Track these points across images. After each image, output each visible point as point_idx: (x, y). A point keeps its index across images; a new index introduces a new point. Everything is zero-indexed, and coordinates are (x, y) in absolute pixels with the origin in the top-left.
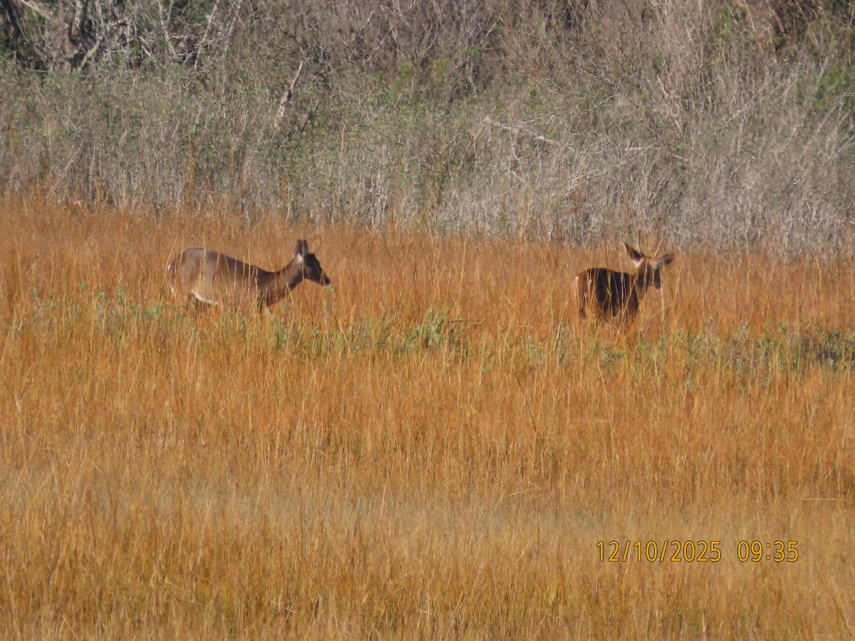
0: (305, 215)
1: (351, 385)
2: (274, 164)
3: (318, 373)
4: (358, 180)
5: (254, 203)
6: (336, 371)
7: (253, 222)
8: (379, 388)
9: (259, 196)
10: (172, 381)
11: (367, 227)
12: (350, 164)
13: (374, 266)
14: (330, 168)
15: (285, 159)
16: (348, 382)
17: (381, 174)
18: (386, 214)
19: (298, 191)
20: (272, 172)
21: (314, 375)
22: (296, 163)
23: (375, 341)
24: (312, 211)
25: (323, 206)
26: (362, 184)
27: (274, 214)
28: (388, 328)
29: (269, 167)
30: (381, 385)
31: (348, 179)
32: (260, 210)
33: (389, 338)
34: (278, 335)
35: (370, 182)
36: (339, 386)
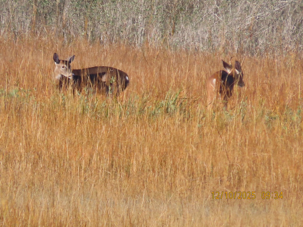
0: (98, 39)
1: (124, 134)
2: (81, 10)
3: (106, 128)
4: (128, 19)
5: (70, 32)
6: (116, 127)
7: (69, 42)
8: (140, 136)
9: (72, 28)
10: (24, 131)
11: (133, 46)
12: (124, 11)
13: (137, 68)
14: (112, 12)
15: (87, 7)
16: (123, 132)
17: (141, 16)
18: (144, 38)
19: (95, 26)
20: (80, 15)
21: (104, 128)
22: (93, 9)
23: (138, 110)
24: (102, 36)
25: (108, 33)
26: (130, 21)
27: (81, 38)
28: (145, 102)
29: (78, 12)
30: (141, 135)
31: (122, 18)
32: (73, 36)
33: (146, 108)
34: (83, 107)
35: (134, 20)
36: (118, 135)
